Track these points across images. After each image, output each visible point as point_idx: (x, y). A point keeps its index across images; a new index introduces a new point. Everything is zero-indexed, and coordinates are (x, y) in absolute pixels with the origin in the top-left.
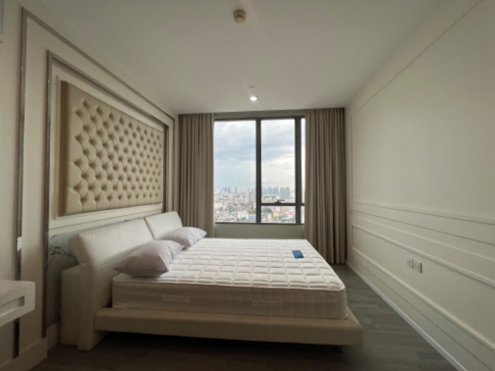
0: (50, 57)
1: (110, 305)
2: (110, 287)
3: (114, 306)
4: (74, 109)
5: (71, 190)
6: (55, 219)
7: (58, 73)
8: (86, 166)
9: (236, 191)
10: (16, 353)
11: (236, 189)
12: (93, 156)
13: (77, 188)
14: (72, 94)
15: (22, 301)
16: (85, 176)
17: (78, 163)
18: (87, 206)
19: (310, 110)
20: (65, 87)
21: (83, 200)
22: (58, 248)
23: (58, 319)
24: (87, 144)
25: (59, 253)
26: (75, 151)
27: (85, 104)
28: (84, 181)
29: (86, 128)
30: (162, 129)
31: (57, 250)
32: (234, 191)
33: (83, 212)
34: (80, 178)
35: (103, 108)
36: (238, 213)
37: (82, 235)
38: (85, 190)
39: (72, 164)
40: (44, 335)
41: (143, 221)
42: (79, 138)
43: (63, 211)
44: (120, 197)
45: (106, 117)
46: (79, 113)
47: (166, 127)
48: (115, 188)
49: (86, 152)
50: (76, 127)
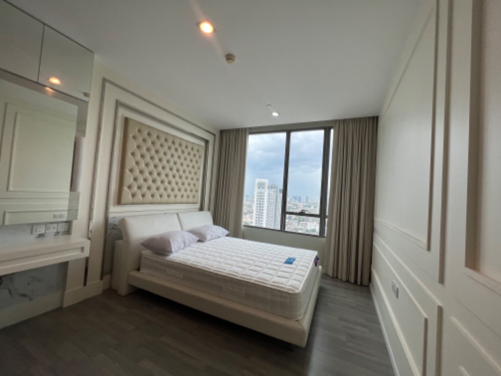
0: (118, 104)
1: (138, 270)
2: (140, 257)
3: (141, 271)
4: (131, 135)
5: (125, 188)
6: (114, 206)
7: (123, 112)
8: (137, 172)
9: (307, 201)
10: (85, 284)
11: (307, 198)
12: (143, 166)
13: (130, 187)
14: (131, 125)
15: (82, 249)
16: (135, 179)
17: (131, 171)
18: (136, 200)
19: (339, 120)
20: (126, 121)
21: (133, 195)
22: (115, 225)
23: (111, 272)
24: (138, 157)
25: (115, 229)
26: (130, 162)
27: (139, 131)
28: (135, 183)
29: (139, 147)
30: (203, 144)
31: (114, 227)
32: (305, 201)
33: (133, 204)
34: (132, 180)
35: (152, 132)
36: (308, 223)
37: (126, 218)
38: (135, 189)
39: (127, 171)
40: (101, 279)
41: (176, 216)
42: (133, 154)
43: (119, 202)
44: (161, 196)
45: (154, 137)
46: (134, 137)
47: (207, 142)
48: (158, 189)
49: (137, 163)
50: (132, 146)
